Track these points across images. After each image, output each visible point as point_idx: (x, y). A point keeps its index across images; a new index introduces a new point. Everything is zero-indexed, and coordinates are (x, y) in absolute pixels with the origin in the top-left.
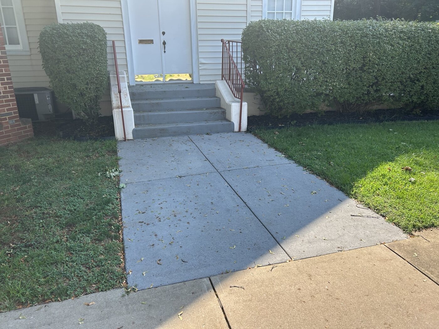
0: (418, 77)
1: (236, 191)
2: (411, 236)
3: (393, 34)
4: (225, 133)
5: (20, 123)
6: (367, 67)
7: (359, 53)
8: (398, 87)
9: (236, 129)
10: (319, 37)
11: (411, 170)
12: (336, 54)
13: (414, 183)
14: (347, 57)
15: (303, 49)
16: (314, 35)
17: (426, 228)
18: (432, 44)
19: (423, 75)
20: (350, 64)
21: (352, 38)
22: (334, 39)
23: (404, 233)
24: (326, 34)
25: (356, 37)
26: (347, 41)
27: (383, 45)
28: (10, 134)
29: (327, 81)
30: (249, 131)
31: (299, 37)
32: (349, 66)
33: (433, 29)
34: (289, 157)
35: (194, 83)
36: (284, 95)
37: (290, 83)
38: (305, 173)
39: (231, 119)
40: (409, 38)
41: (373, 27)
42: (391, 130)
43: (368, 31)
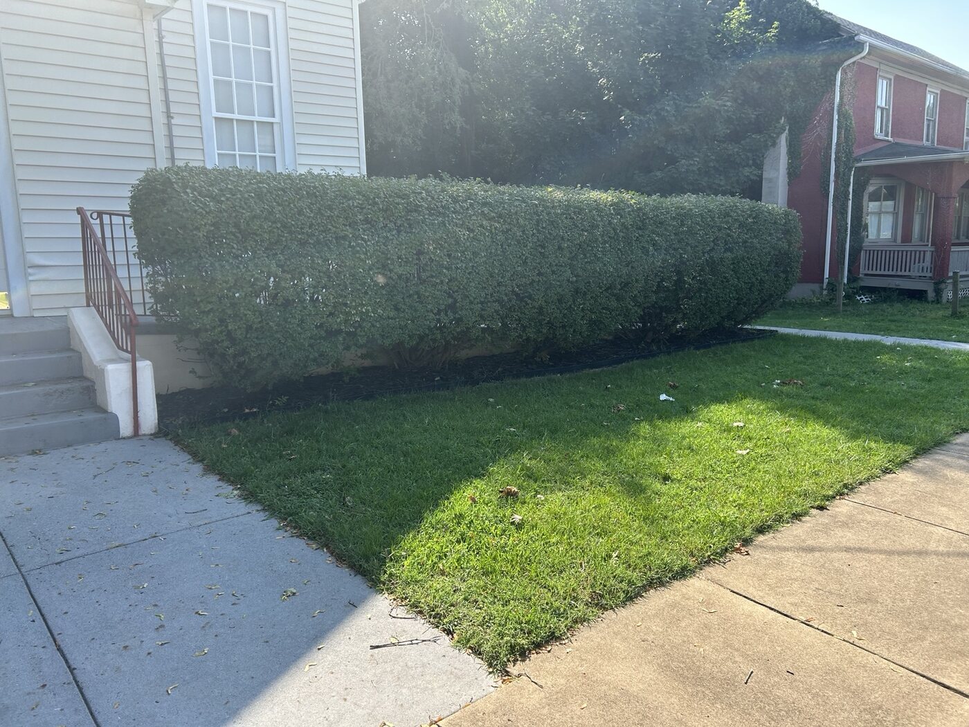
0: (530, 290)
1: (55, 633)
2: (504, 680)
3: (468, 208)
4: (91, 445)
6: (428, 274)
7: (406, 244)
8: (496, 311)
9: (126, 428)
10: (314, 207)
11: (517, 492)
12: (358, 245)
13: (519, 526)
14: (383, 253)
15: (279, 235)
16: (301, 204)
17: (538, 646)
18: (543, 228)
19: (537, 288)
20: (392, 267)
21: (389, 212)
22: (349, 214)
23: (490, 673)
24: (329, 203)
25: (396, 211)
26: (378, 218)
27: (452, 228)
29: (346, 305)
30: (163, 431)
31: (266, 207)
32: (391, 271)
33: (541, 199)
34: (250, 496)
35: (15, 315)
36: (246, 337)
37: (256, 311)
38: (279, 536)
39: (107, 406)
40: (500, 216)
41: (428, 192)
42: (491, 400)
43: (419, 199)
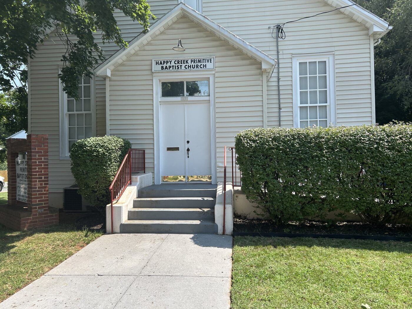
4: (207, 235)
5: (48, 212)
9: (220, 231)
28: (37, 220)
35: (212, 184)
39: (215, 221)
